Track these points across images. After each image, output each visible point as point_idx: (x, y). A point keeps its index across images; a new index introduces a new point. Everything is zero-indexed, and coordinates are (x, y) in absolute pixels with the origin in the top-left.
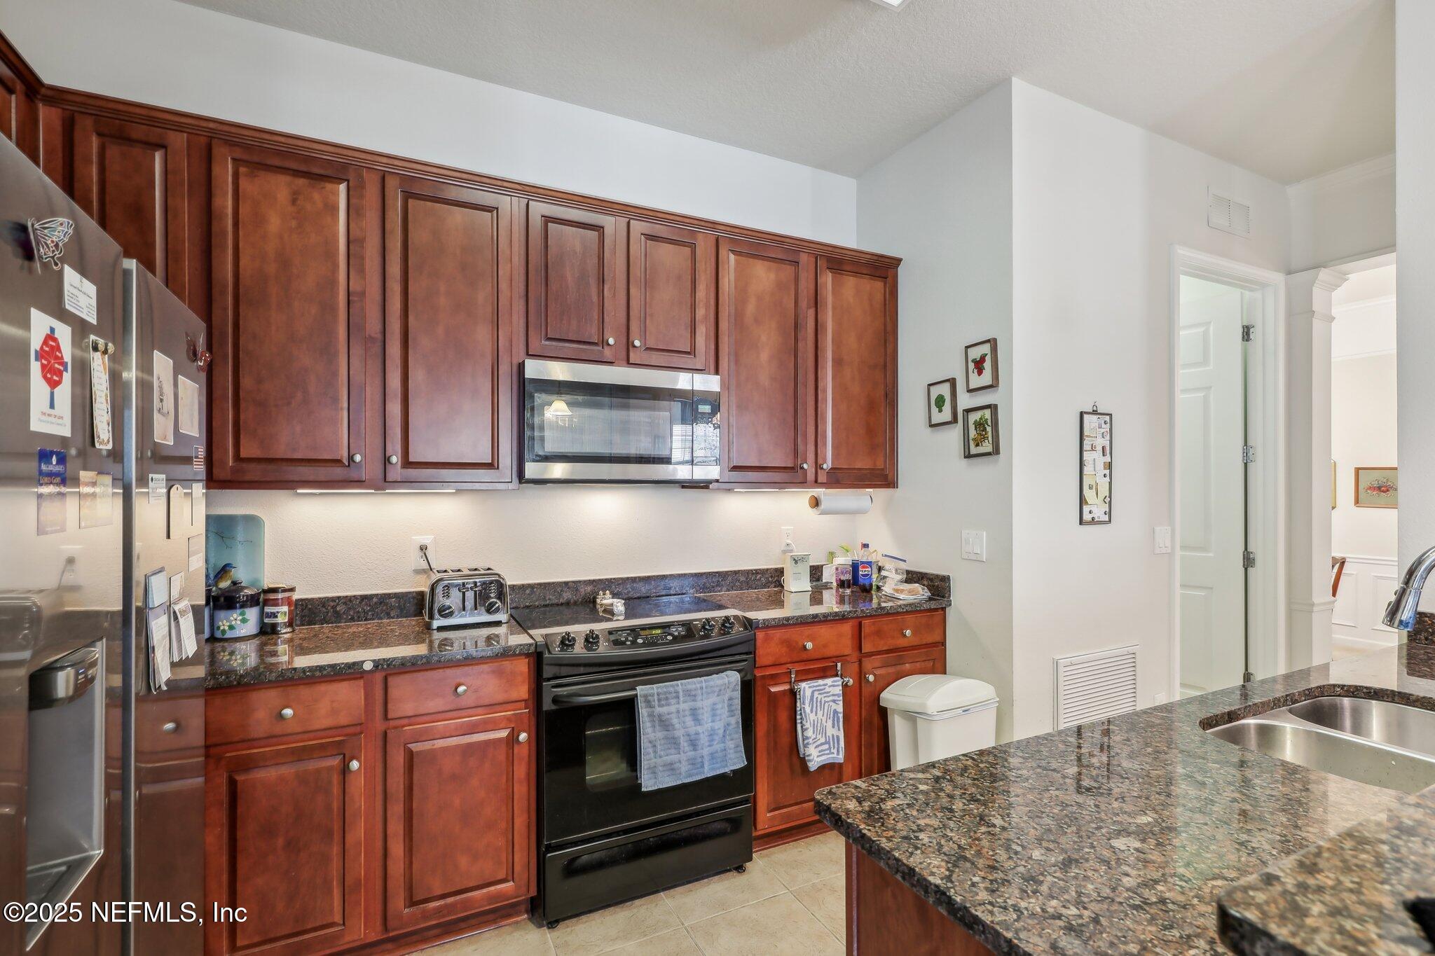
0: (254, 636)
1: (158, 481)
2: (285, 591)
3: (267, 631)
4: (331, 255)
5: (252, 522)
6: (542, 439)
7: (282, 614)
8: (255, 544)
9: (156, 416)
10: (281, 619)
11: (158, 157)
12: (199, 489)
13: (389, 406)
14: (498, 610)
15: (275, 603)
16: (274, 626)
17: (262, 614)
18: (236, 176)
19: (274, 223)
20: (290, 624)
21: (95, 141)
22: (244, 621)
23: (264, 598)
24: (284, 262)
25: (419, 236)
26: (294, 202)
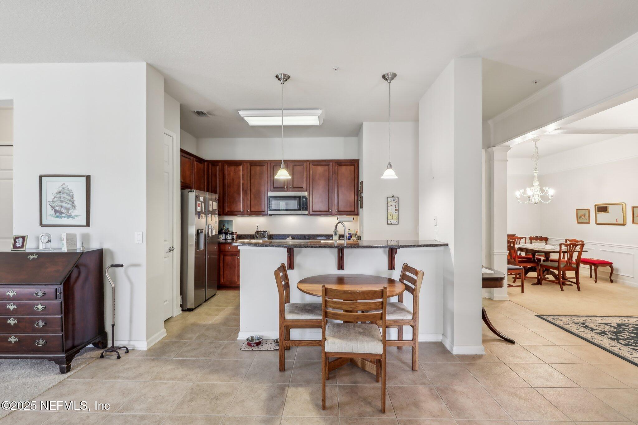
0: (230, 239)
1: (210, 215)
2: (235, 232)
3: (233, 239)
4: (239, 178)
5: (232, 221)
6: (272, 207)
7: (235, 236)
8: (232, 225)
9: (210, 208)
10: (235, 237)
11: (218, 167)
12: (217, 216)
13: (248, 202)
14: (265, 238)
15: (234, 234)
16: (234, 238)
17: (232, 236)
18: (227, 167)
19: (232, 174)
20: (236, 238)
21: (211, 166)
22: (229, 237)
23: (232, 233)
24: (233, 180)
25: (253, 172)
26: (234, 170)
